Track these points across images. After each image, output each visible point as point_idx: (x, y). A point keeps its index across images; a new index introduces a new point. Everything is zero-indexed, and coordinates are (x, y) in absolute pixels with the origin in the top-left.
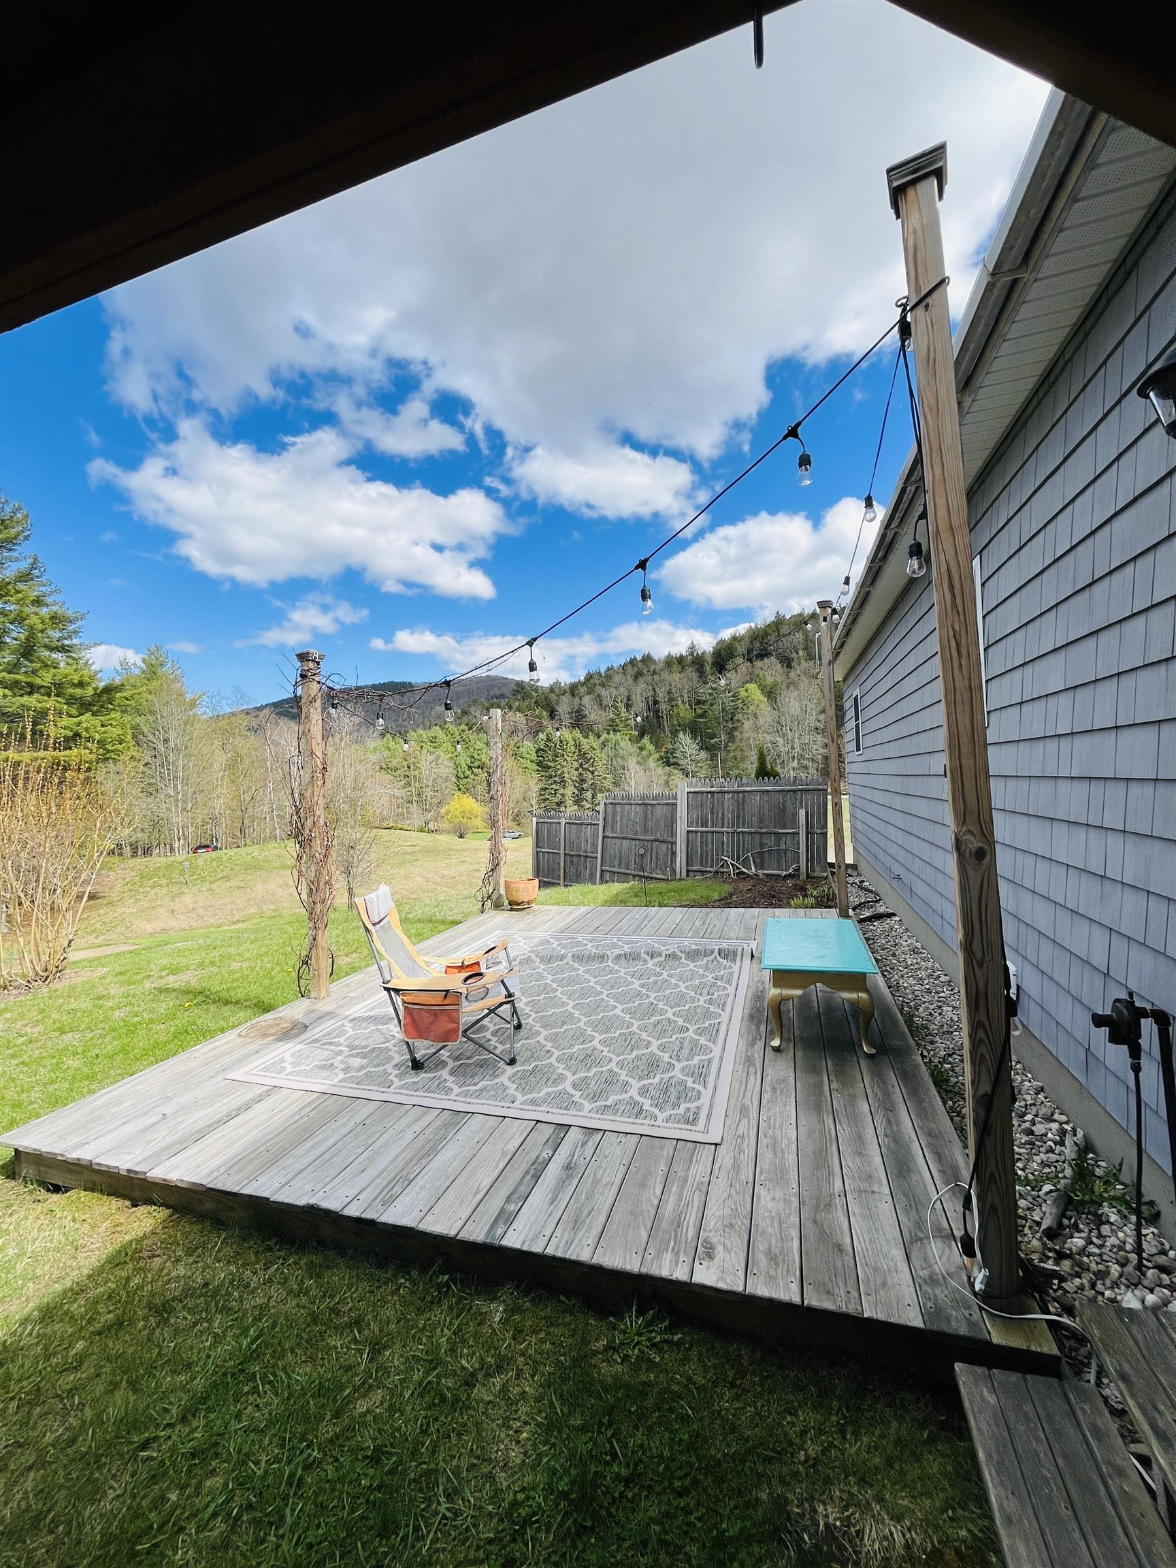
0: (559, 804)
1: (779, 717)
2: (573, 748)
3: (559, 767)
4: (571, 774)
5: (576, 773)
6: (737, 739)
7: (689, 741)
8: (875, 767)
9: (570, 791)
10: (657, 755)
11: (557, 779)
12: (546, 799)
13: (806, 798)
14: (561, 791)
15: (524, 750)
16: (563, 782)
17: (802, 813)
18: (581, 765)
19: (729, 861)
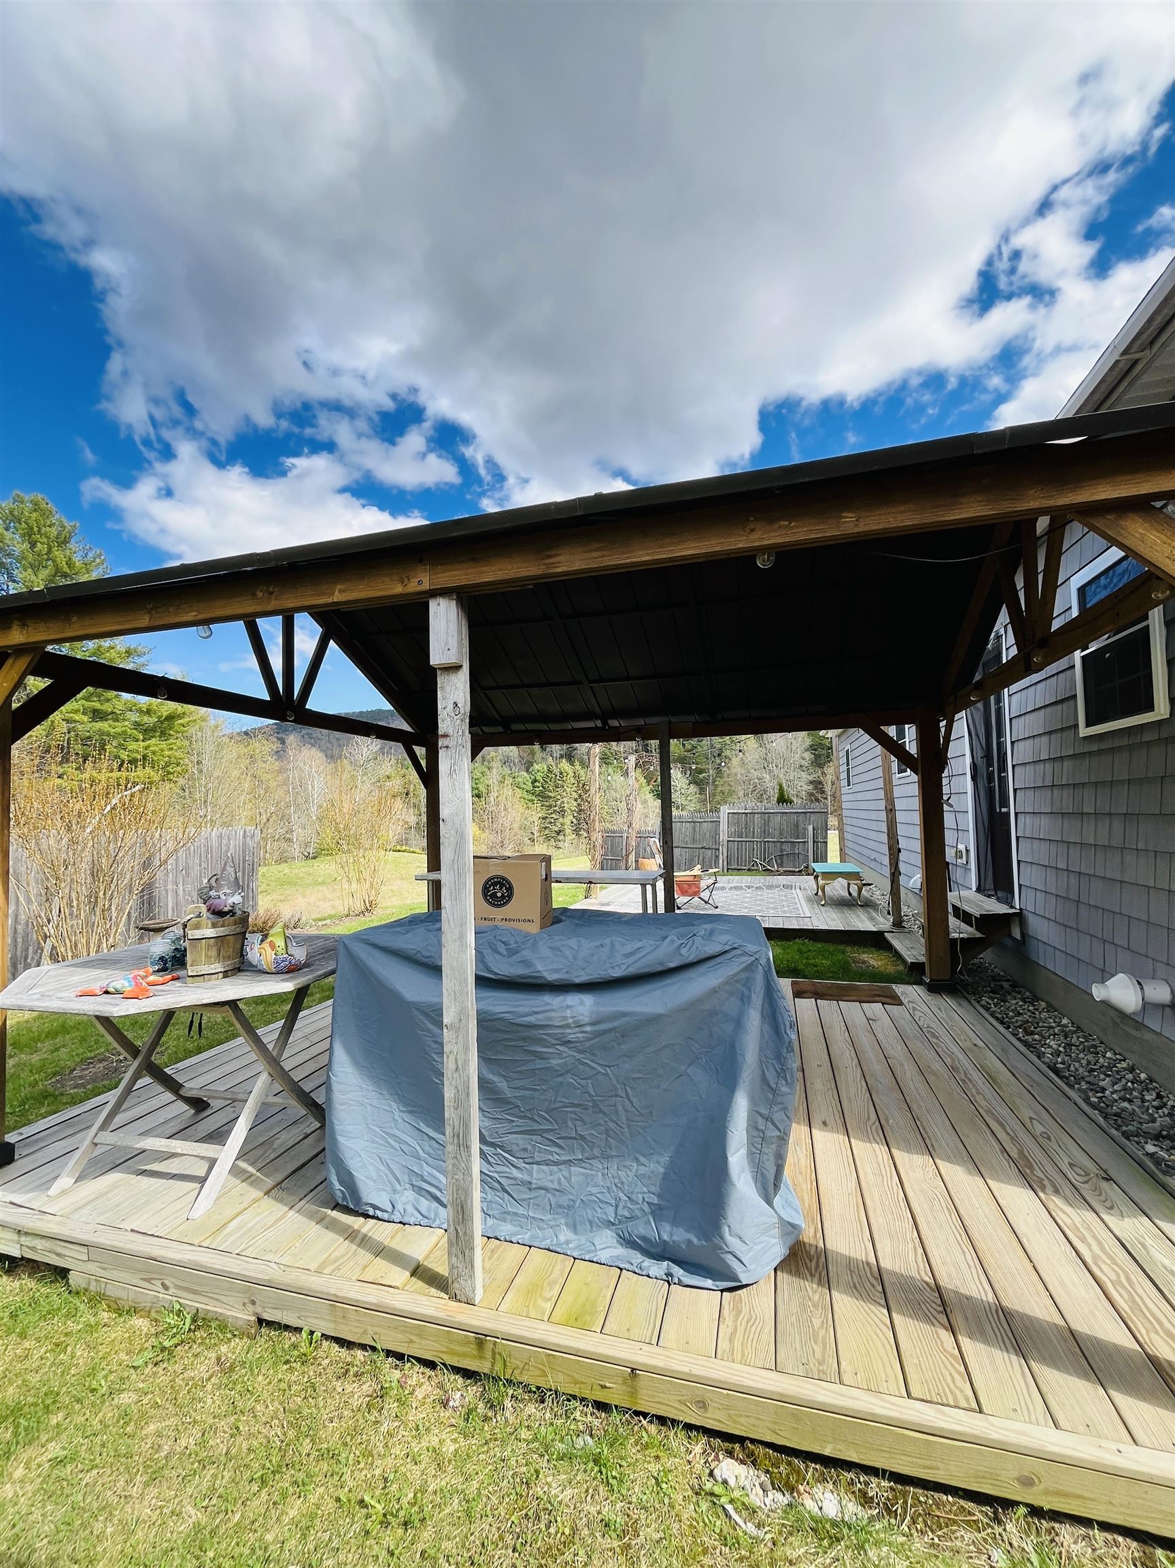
0: (558, 833)
1: (766, 754)
2: (572, 779)
3: (559, 797)
4: (570, 805)
5: (575, 804)
6: (725, 775)
7: (679, 775)
8: (860, 796)
9: (569, 819)
10: (648, 788)
11: (556, 808)
12: (546, 828)
13: (813, 817)
14: (561, 820)
15: (520, 780)
16: (562, 812)
17: (810, 828)
18: (580, 796)
19: (758, 861)
